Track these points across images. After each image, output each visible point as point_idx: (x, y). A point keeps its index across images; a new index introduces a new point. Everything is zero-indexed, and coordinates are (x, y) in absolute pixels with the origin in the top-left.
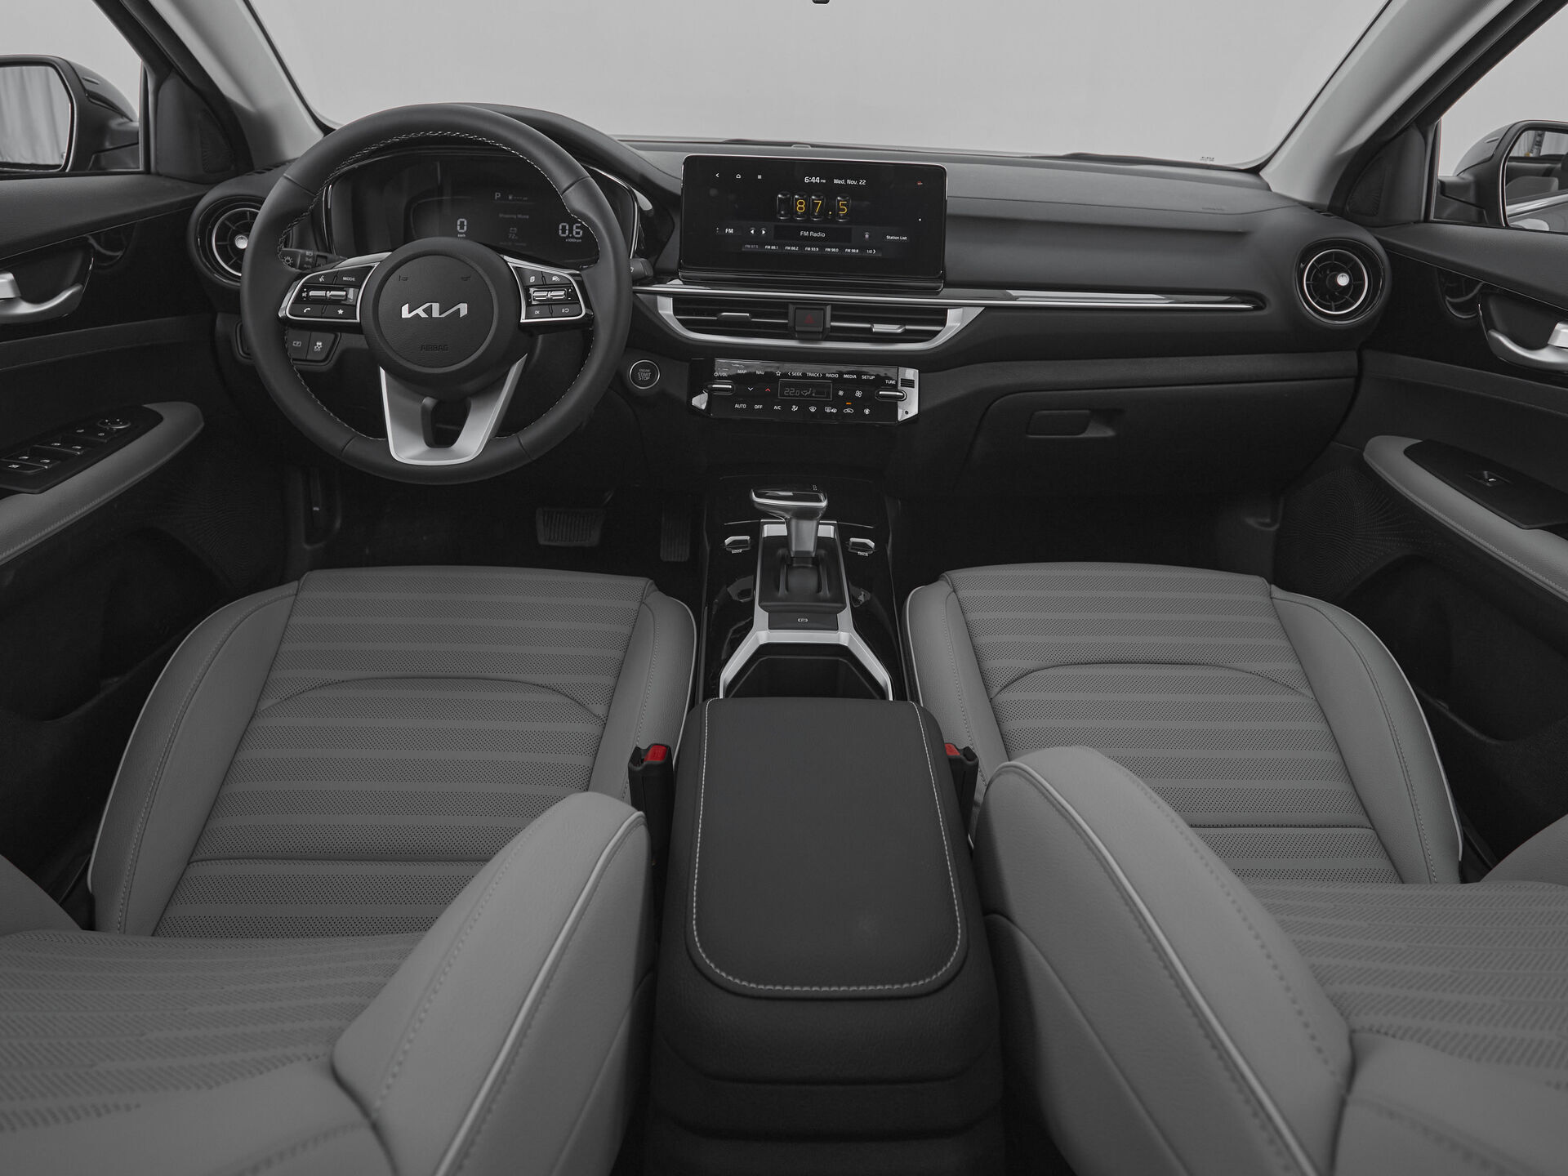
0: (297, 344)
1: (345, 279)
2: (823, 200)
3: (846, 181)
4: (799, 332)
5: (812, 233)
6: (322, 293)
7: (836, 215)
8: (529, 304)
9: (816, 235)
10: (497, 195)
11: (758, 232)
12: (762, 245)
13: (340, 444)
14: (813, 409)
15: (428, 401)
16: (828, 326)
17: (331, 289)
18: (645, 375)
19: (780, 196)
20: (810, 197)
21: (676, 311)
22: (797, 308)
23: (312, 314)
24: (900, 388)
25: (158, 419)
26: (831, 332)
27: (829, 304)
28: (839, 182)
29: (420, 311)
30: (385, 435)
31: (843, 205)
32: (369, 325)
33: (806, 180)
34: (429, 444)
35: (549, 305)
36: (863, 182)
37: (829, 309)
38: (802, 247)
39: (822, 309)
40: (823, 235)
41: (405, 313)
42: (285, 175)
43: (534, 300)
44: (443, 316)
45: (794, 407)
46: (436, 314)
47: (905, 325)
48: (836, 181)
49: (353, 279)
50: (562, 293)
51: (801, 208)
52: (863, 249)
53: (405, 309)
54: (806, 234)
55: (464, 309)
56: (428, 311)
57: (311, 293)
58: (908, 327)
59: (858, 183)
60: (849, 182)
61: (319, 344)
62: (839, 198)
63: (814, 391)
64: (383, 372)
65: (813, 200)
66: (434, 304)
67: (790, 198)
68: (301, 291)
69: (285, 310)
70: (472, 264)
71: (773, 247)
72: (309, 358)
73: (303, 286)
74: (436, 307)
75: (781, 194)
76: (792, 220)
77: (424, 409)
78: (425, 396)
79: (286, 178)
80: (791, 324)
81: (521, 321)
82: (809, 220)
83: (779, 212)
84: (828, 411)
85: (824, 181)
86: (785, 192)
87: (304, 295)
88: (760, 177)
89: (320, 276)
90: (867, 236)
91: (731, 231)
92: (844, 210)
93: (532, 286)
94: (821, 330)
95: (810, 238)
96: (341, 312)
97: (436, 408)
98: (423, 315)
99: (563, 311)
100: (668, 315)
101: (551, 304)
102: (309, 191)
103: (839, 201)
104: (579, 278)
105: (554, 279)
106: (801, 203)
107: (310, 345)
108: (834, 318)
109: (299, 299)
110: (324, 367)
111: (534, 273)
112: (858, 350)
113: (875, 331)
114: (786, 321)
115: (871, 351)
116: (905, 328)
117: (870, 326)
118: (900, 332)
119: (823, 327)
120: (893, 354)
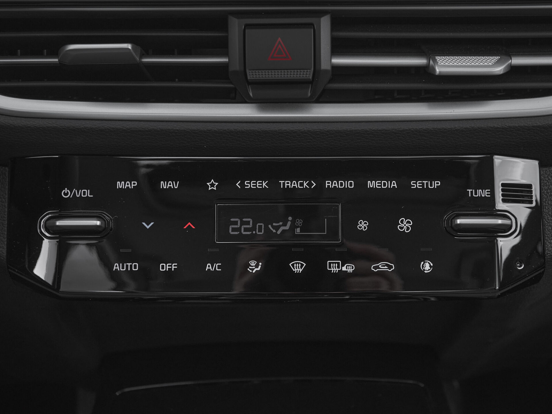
4: (255, 83)
14: (298, 268)
16: (325, 66)
22: (247, 26)
24: (500, 205)
26: (331, 81)
37: (325, 24)
39: (310, 25)
45: (253, 263)
47: (510, 55)
58: (517, 61)
63: (299, 222)
80: (236, 66)
84: (334, 269)
94: (308, 75)
112: (400, 119)
113: (440, 72)
114: (225, 60)
115: (430, 121)
116: (512, 63)
117: (425, 63)
118: (502, 73)
119: (313, 69)
120: (483, 126)
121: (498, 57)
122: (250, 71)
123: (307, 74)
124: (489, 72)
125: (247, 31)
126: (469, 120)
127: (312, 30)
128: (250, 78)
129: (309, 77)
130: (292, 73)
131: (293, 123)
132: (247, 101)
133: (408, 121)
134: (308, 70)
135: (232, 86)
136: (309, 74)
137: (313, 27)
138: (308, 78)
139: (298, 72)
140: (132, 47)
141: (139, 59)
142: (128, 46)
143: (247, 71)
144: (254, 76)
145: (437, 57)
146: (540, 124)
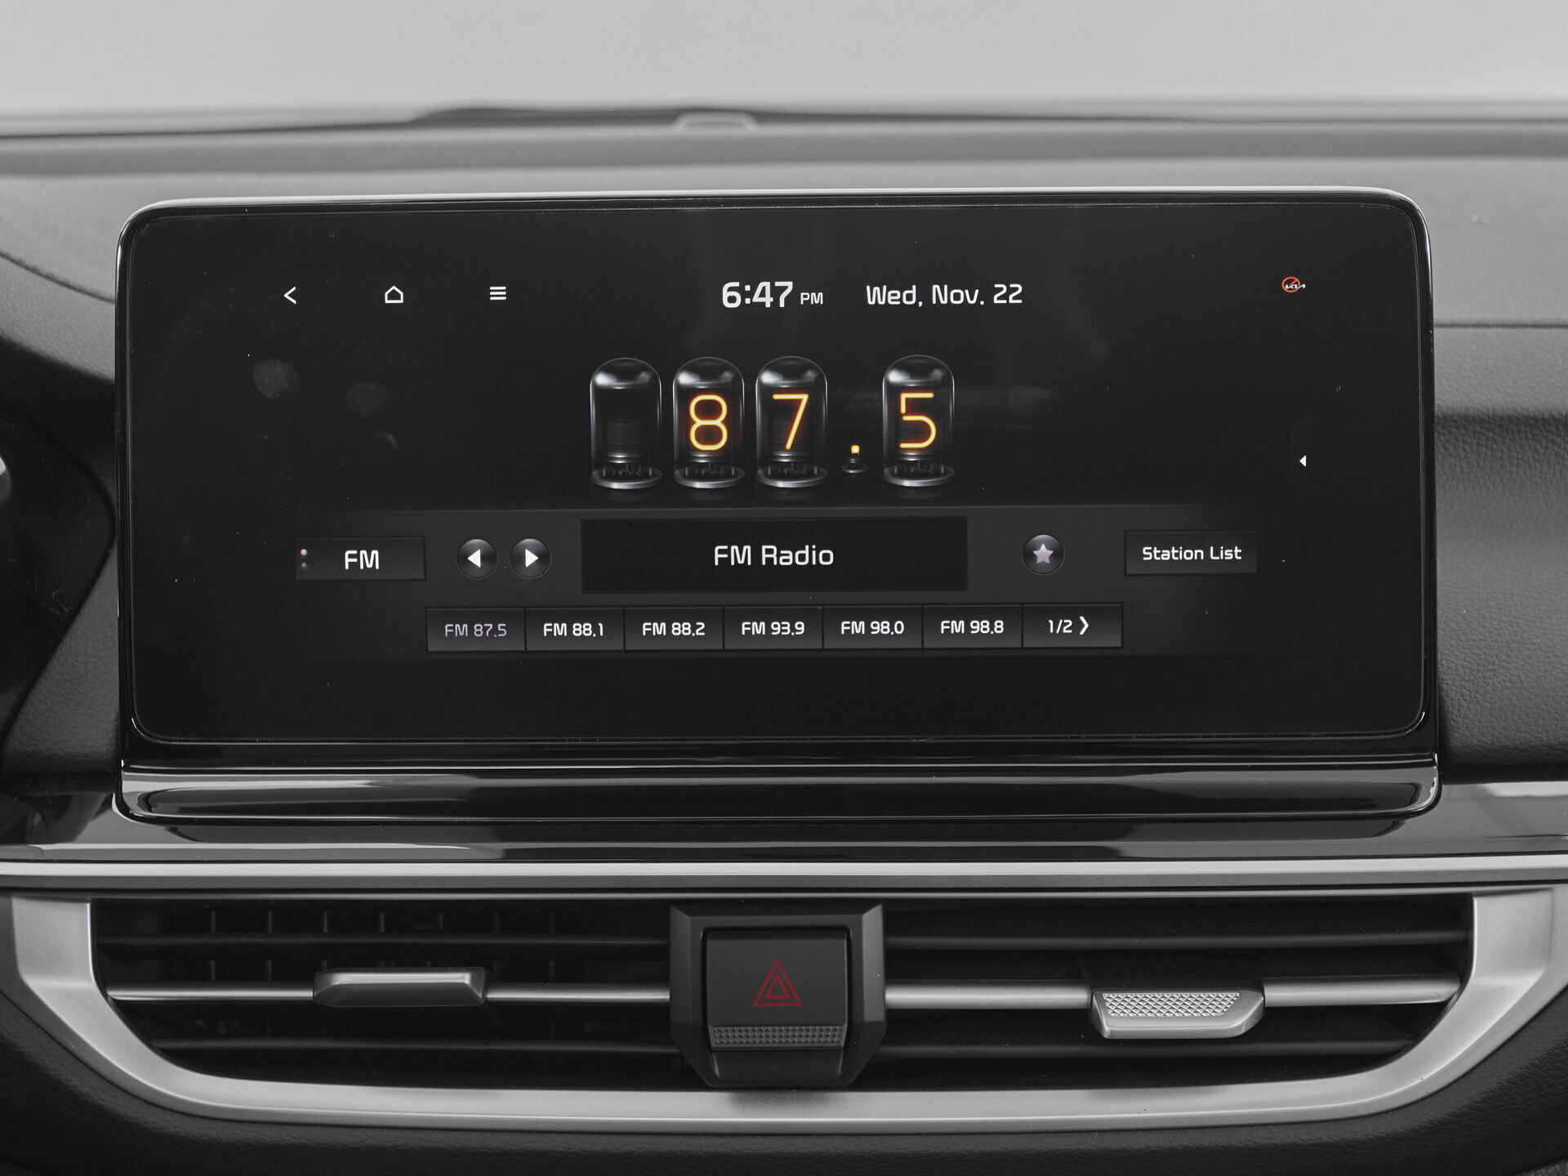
2: (812, 389)
3: (924, 294)
4: (726, 1054)
5: (769, 553)
7: (889, 458)
9: (788, 558)
11: (503, 556)
12: (527, 617)
16: (872, 1013)
19: (602, 379)
20: (752, 377)
22: (709, 932)
26: (886, 1041)
27: (872, 903)
28: (892, 297)
31: (915, 406)
33: (730, 295)
36: (1006, 294)
37: (872, 923)
38: (724, 620)
39: (841, 931)
40: (826, 558)
47: (1261, 986)
48: (876, 296)
51: (709, 435)
52: (1022, 614)
54: (741, 555)
58: (1280, 994)
59: (988, 294)
60: (941, 295)
62: (895, 377)
65: (768, 390)
67: (650, 390)
71: (583, 629)
75: (608, 371)
76: (668, 491)
80: (686, 1015)
82: (750, 490)
83: (604, 461)
85: (817, 298)
86: (627, 361)
88: (498, 293)
90: (1043, 553)
91: (370, 559)
92: (920, 432)
94: (837, 1036)
95: (761, 576)
103: (896, 390)
106: (707, 410)
108: (901, 968)
112: (1031, 1128)
113: (1112, 1032)
114: (662, 996)
115: (1095, 1131)
116: (1266, 1003)
117: (1082, 1001)
118: (1243, 1031)
119: (846, 1026)
120: (1207, 1144)
121: (1234, 994)
122: (715, 1029)
123: (834, 1036)
124: (1215, 1031)
125: (709, 943)
126: (1179, 1129)
127: (845, 942)
128: (718, 1046)
129: (838, 1042)
130: (803, 1034)
131: (807, 1137)
132: (709, 1084)
133: (1047, 1132)
134: (837, 1027)
135: (677, 1051)
136: (840, 1036)
137: (845, 933)
138: (838, 1045)
139: (815, 1030)
140: (473, 980)
141: (483, 995)
142: (463, 978)
143: (711, 1029)
144: (724, 1041)
145: (1105, 996)
146: (1328, 1140)
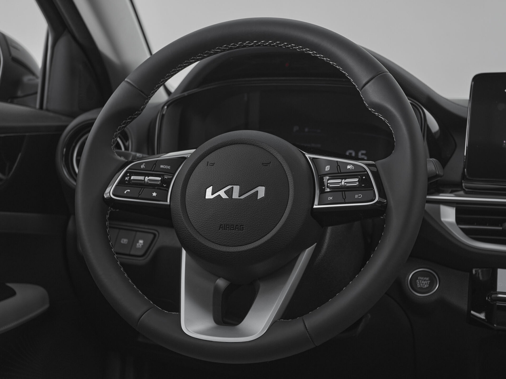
0: (124, 241)
1: (162, 166)
6: (141, 178)
8: (322, 191)
10: (296, 128)
13: (137, 314)
15: (221, 283)
17: (149, 175)
18: (423, 283)
21: (459, 220)
23: (130, 195)
25: (13, 293)
29: (222, 193)
30: (179, 310)
32: (177, 209)
34: (216, 321)
35: (342, 191)
41: (209, 194)
42: (126, 79)
43: (328, 187)
44: (242, 197)
46: (235, 195)
49: (169, 167)
50: (356, 180)
53: (209, 190)
55: (261, 191)
56: (229, 193)
57: (132, 178)
61: (141, 242)
64: (184, 252)
66: (234, 187)
68: (125, 175)
69: (109, 192)
70: (273, 151)
72: (132, 253)
73: (127, 172)
74: (236, 189)
77: (216, 289)
78: (219, 277)
79: (127, 82)
81: (315, 207)
87: (126, 178)
89: (142, 163)
93: (326, 175)
96: (154, 194)
97: (228, 289)
98: (224, 196)
99: (356, 196)
100: (450, 223)
101: (345, 191)
102: (143, 93)
104: (374, 169)
105: (349, 167)
107: (133, 242)
109: (122, 182)
110: (142, 261)
111: (329, 162)
